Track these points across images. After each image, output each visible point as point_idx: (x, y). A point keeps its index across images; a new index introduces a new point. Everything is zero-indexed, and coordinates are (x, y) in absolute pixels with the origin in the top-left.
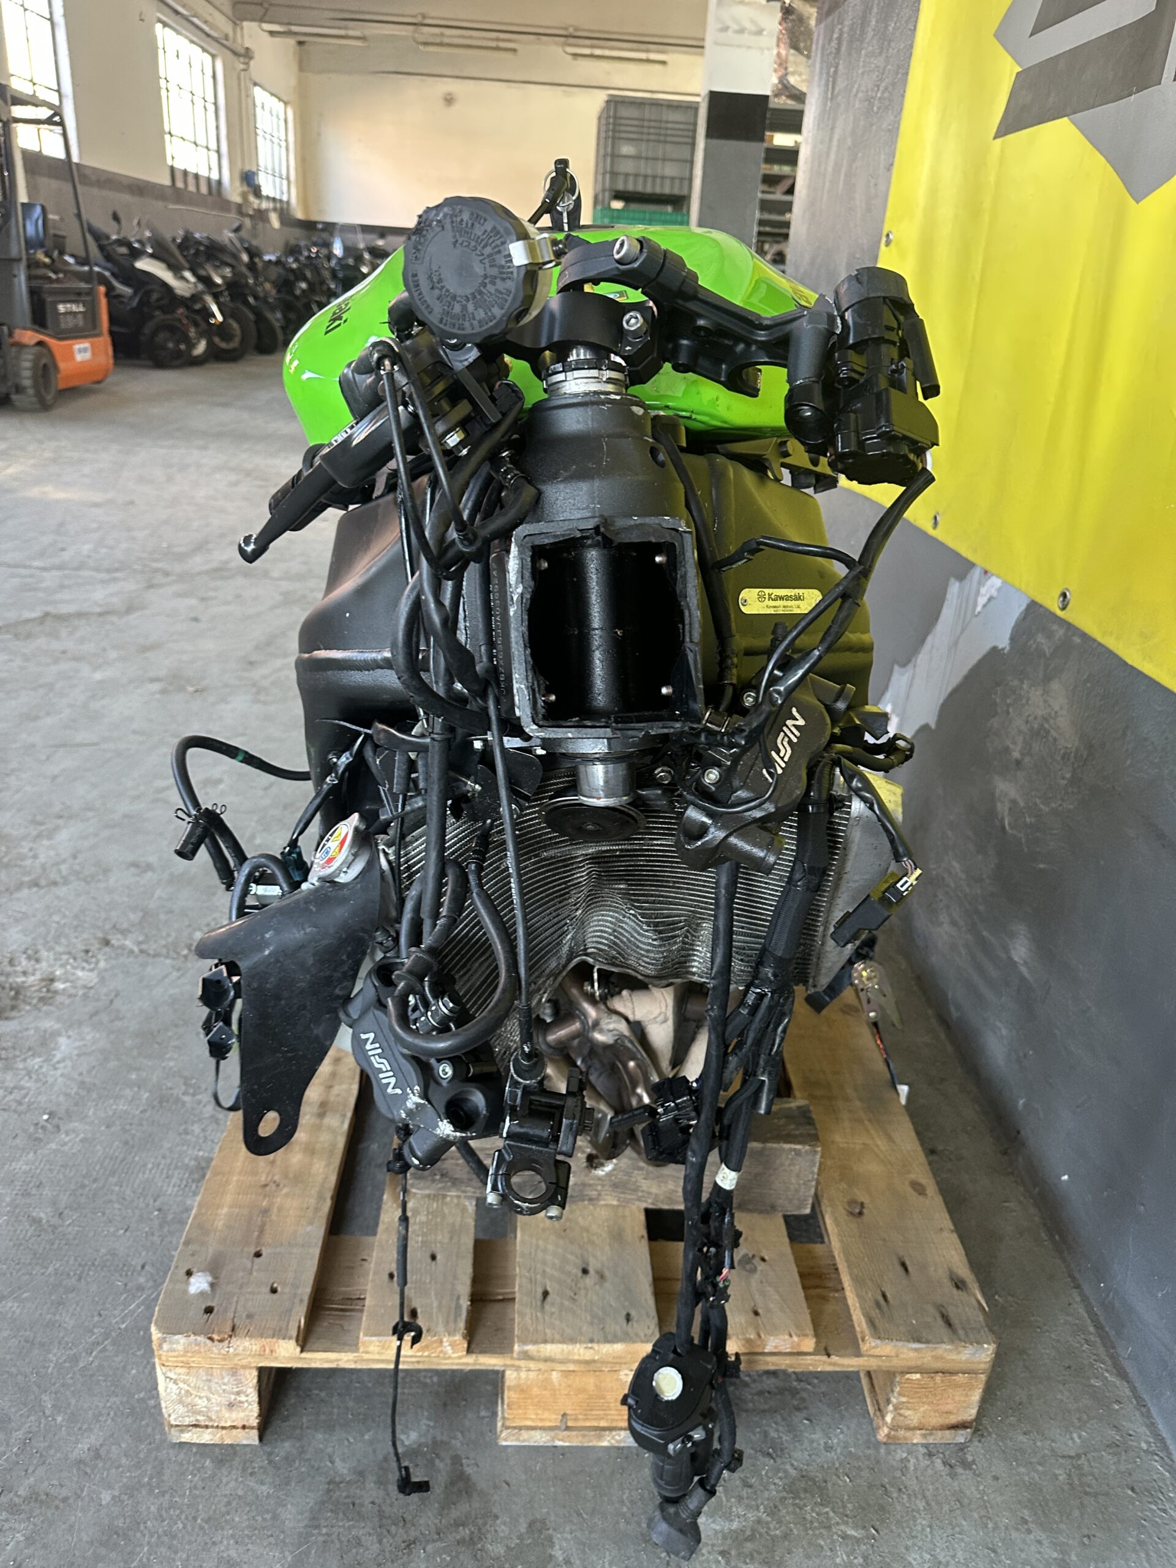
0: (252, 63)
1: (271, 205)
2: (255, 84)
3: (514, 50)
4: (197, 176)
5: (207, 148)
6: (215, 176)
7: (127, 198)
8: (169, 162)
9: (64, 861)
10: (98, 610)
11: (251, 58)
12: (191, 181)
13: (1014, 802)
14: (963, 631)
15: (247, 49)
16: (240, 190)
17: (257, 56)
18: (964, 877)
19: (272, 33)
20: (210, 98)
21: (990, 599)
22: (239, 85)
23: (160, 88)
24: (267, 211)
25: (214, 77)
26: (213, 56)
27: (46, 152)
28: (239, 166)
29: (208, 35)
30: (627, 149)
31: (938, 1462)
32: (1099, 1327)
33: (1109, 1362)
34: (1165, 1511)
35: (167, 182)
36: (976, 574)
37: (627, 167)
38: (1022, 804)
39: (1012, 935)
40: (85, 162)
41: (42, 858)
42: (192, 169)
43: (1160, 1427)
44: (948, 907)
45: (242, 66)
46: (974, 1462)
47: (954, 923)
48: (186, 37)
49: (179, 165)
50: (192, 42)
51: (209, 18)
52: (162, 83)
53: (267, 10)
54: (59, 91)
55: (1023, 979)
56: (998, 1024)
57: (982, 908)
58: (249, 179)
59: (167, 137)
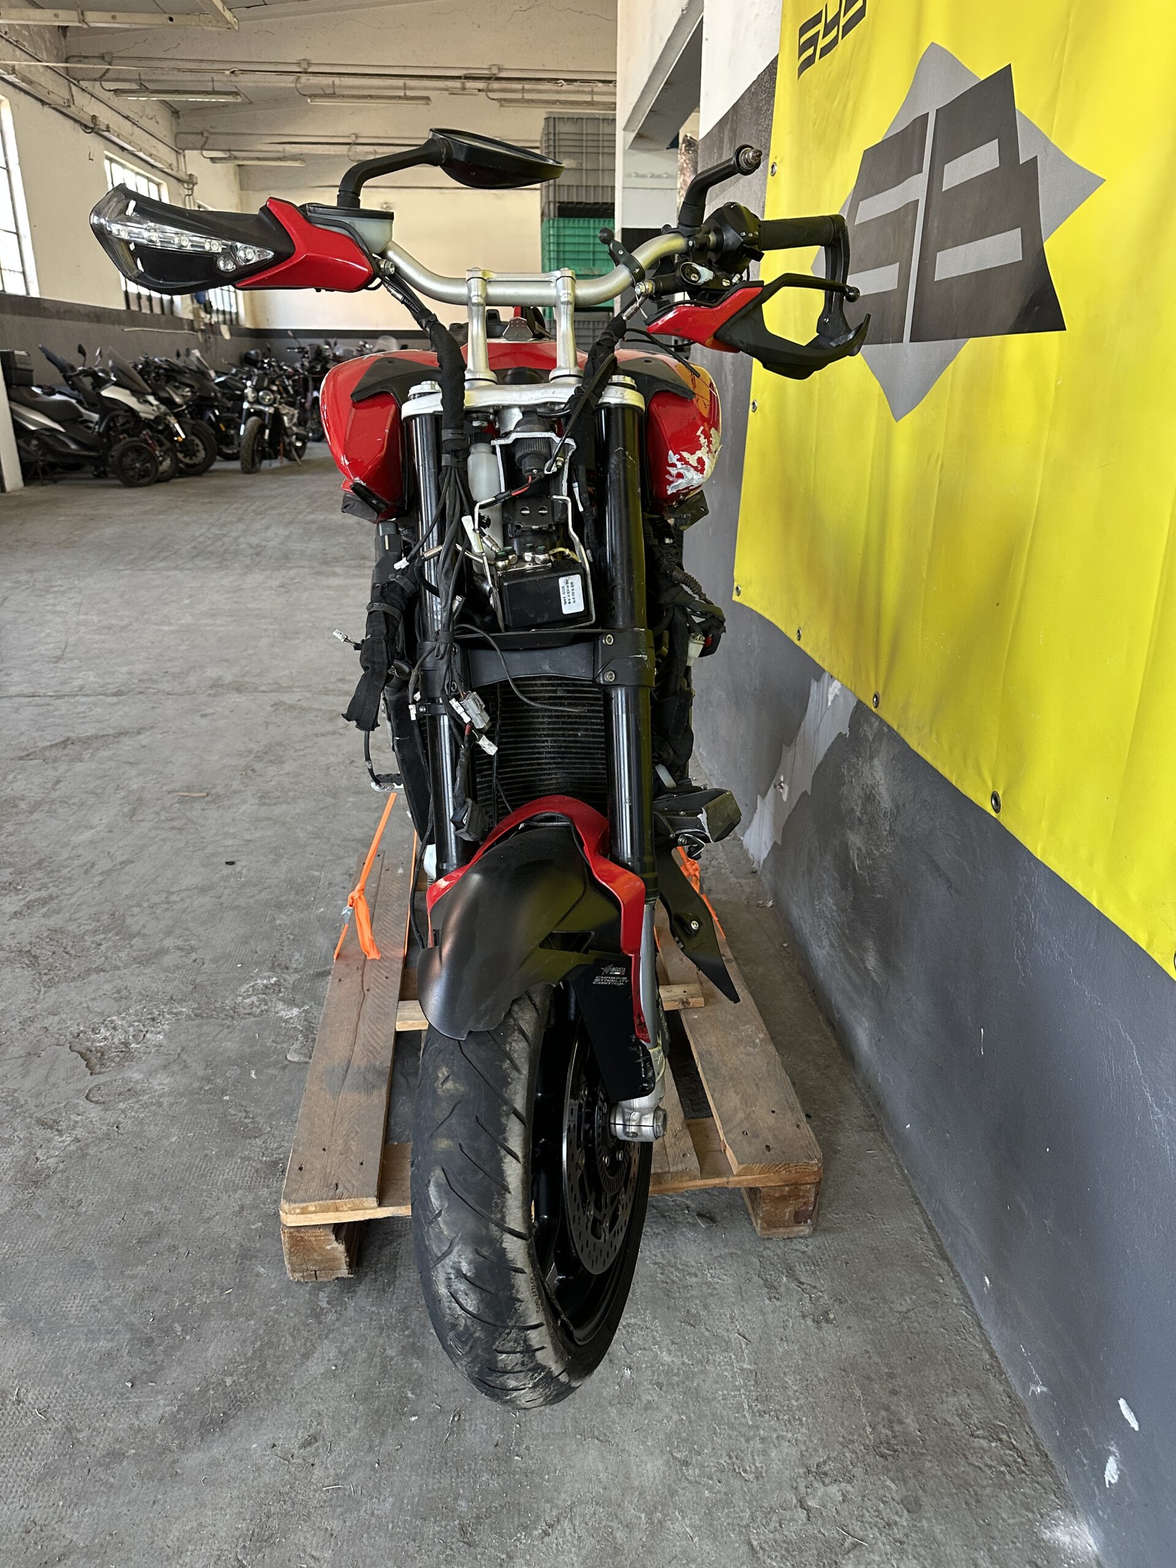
0: (196, 187)
1: (221, 317)
8: (124, 288)
10: (111, 731)
11: (194, 184)
12: (145, 303)
13: (860, 849)
14: (822, 720)
15: (191, 175)
16: (190, 308)
17: (199, 181)
19: (213, 160)
21: (836, 695)
24: (218, 323)
26: (158, 185)
27: (9, 291)
29: (152, 166)
33: (936, 1251)
36: (826, 676)
38: (864, 851)
40: (44, 297)
45: (186, 192)
46: (835, 1319)
47: (831, 945)
48: (132, 171)
50: (137, 173)
51: (154, 152)
53: (207, 138)
54: (17, 234)
55: (874, 982)
56: (862, 1019)
57: (847, 932)
58: (199, 297)
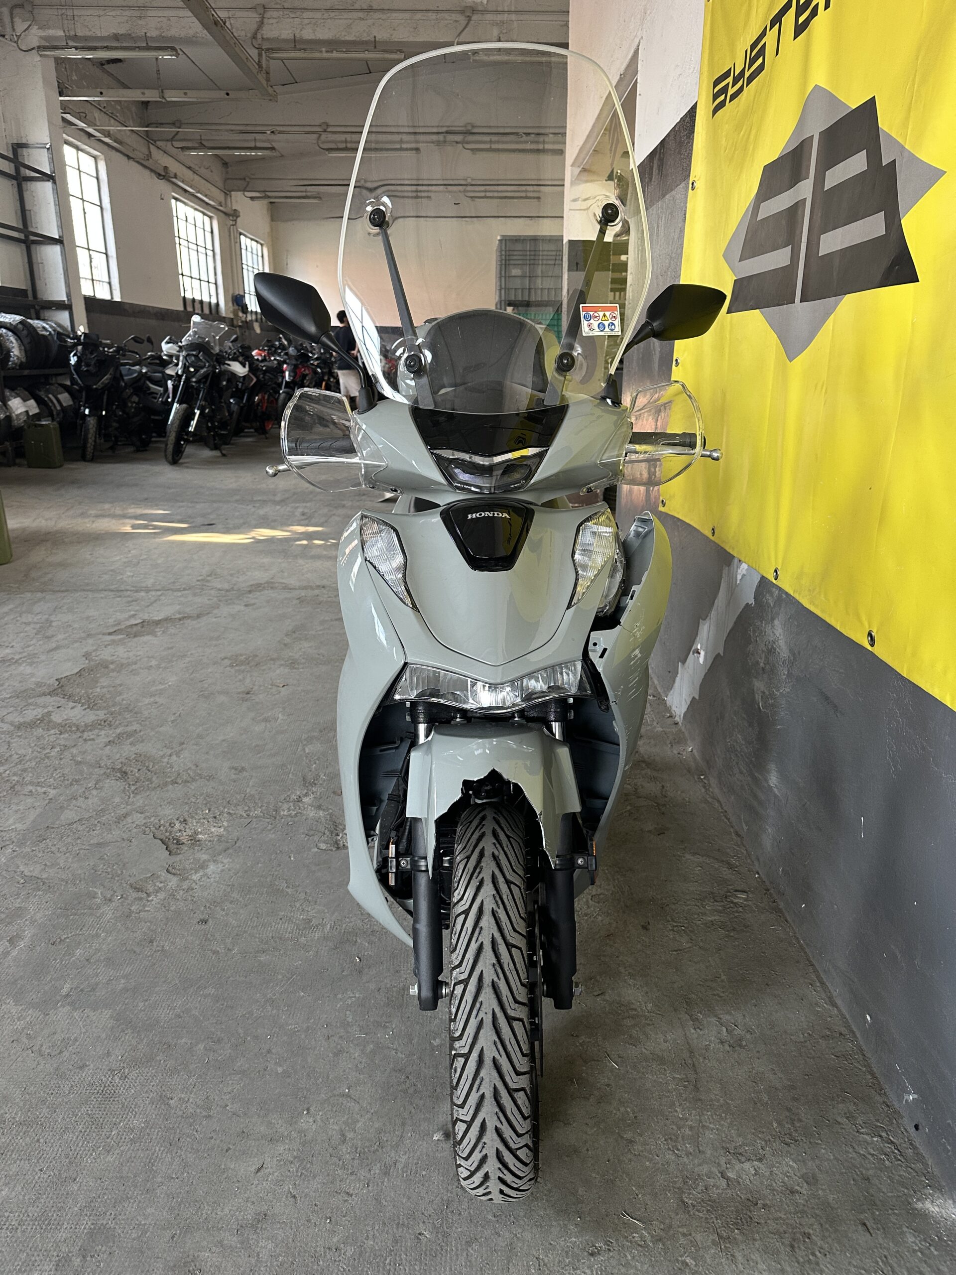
0: (238, 219)
1: (254, 317)
2: (241, 234)
3: (429, 197)
4: (201, 302)
5: (208, 282)
6: (214, 301)
7: (153, 322)
8: (182, 295)
9: (190, 768)
10: (178, 616)
11: (238, 217)
12: (197, 306)
13: (763, 692)
14: (732, 595)
15: (235, 210)
16: (232, 309)
17: (241, 214)
18: (744, 743)
19: (252, 198)
20: (209, 246)
21: (744, 575)
22: (230, 236)
23: (175, 244)
24: (251, 320)
25: (212, 232)
26: (211, 218)
27: (98, 296)
28: (231, 292)
29: (207, 204)
30: (516, 272)
31: (727, 1048)
32: (822, 983)
33: (827, 999)
34: (851, 1064)
35: (181, 308)
36: (736, 561)
37: (518, 283)
38: (766, 693)
39: (768, 772)
40: (124, 301)
41: (176, 768)
42: (198, 297)
43: (853, 1027)
44: (737, 763)
45: (231, 223)
46: (746, 1045)
47: (741, 773)
48: (192, 207)
49: (189, 296)
50: (196, 209)
51: (208, 193)
52: (177, 239)
53: (248, 183)
54: (106, 254)
55: (776, 796)
56: (767, 827)
57: (753, 759)
58: (238, 301)
59: (181, 277)
